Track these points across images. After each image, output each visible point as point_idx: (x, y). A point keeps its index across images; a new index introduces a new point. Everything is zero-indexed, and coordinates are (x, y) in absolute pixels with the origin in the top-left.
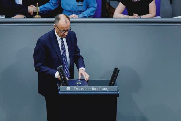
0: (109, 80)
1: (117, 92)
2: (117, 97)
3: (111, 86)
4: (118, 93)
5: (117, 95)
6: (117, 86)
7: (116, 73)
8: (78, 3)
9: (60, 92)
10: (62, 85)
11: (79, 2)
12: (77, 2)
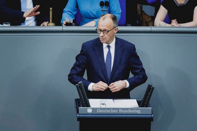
0: (141, 100)
1: (151, 115)
2: (151, 122)
3: (144, 107)
4: (153, 117)
5: (151, 119)
6: (151, 108)
7: (150, 92)
8: (102, 8)
9: (79, 114)
10: (81, 106)
11: (103, 6)
12: (101, 6)
